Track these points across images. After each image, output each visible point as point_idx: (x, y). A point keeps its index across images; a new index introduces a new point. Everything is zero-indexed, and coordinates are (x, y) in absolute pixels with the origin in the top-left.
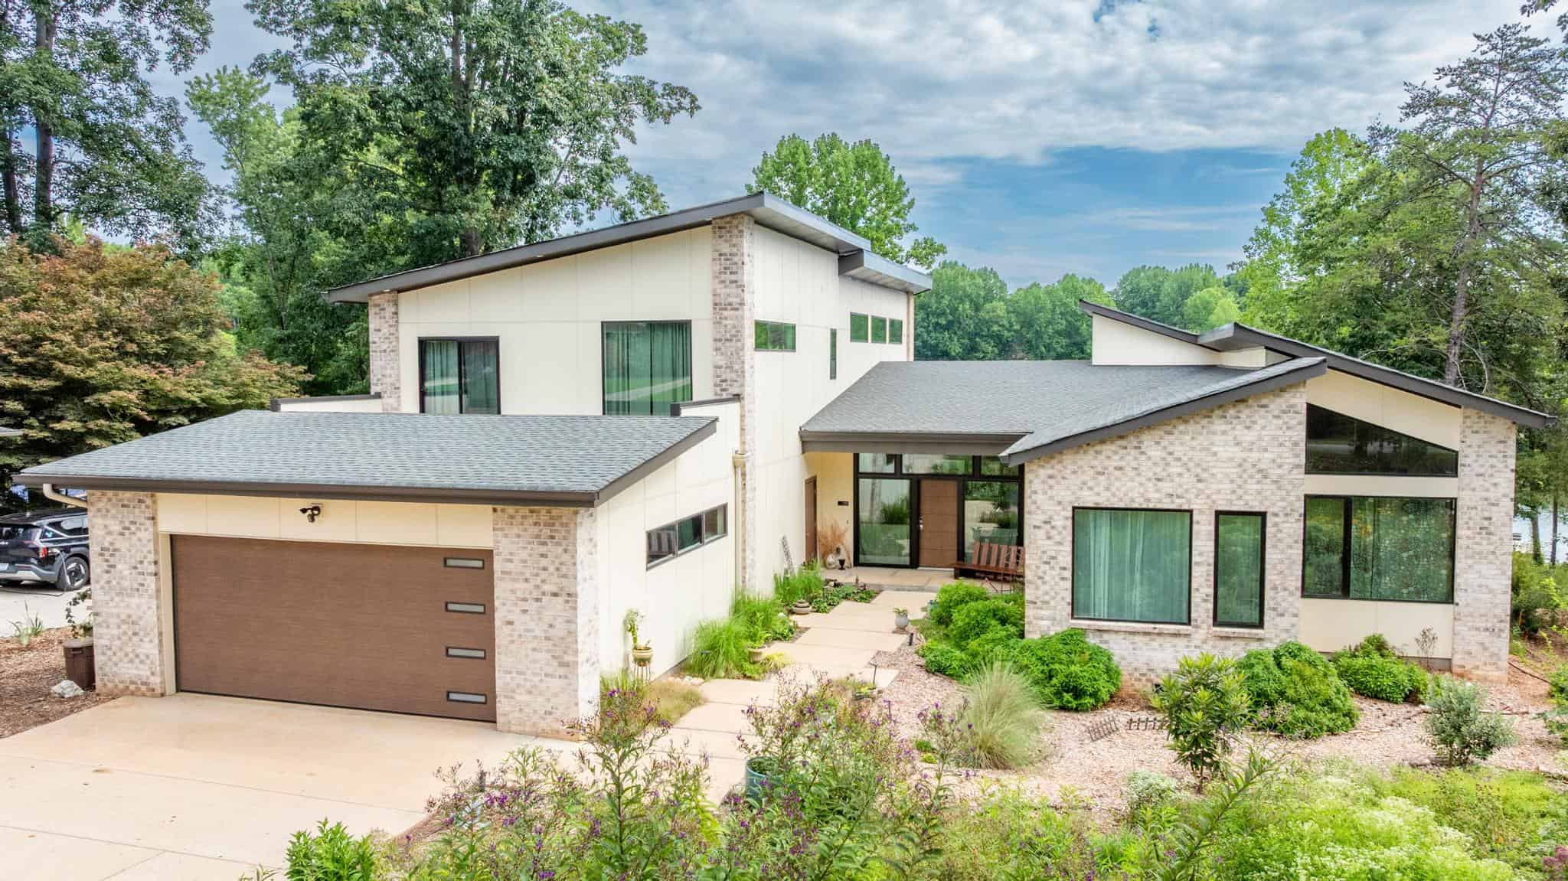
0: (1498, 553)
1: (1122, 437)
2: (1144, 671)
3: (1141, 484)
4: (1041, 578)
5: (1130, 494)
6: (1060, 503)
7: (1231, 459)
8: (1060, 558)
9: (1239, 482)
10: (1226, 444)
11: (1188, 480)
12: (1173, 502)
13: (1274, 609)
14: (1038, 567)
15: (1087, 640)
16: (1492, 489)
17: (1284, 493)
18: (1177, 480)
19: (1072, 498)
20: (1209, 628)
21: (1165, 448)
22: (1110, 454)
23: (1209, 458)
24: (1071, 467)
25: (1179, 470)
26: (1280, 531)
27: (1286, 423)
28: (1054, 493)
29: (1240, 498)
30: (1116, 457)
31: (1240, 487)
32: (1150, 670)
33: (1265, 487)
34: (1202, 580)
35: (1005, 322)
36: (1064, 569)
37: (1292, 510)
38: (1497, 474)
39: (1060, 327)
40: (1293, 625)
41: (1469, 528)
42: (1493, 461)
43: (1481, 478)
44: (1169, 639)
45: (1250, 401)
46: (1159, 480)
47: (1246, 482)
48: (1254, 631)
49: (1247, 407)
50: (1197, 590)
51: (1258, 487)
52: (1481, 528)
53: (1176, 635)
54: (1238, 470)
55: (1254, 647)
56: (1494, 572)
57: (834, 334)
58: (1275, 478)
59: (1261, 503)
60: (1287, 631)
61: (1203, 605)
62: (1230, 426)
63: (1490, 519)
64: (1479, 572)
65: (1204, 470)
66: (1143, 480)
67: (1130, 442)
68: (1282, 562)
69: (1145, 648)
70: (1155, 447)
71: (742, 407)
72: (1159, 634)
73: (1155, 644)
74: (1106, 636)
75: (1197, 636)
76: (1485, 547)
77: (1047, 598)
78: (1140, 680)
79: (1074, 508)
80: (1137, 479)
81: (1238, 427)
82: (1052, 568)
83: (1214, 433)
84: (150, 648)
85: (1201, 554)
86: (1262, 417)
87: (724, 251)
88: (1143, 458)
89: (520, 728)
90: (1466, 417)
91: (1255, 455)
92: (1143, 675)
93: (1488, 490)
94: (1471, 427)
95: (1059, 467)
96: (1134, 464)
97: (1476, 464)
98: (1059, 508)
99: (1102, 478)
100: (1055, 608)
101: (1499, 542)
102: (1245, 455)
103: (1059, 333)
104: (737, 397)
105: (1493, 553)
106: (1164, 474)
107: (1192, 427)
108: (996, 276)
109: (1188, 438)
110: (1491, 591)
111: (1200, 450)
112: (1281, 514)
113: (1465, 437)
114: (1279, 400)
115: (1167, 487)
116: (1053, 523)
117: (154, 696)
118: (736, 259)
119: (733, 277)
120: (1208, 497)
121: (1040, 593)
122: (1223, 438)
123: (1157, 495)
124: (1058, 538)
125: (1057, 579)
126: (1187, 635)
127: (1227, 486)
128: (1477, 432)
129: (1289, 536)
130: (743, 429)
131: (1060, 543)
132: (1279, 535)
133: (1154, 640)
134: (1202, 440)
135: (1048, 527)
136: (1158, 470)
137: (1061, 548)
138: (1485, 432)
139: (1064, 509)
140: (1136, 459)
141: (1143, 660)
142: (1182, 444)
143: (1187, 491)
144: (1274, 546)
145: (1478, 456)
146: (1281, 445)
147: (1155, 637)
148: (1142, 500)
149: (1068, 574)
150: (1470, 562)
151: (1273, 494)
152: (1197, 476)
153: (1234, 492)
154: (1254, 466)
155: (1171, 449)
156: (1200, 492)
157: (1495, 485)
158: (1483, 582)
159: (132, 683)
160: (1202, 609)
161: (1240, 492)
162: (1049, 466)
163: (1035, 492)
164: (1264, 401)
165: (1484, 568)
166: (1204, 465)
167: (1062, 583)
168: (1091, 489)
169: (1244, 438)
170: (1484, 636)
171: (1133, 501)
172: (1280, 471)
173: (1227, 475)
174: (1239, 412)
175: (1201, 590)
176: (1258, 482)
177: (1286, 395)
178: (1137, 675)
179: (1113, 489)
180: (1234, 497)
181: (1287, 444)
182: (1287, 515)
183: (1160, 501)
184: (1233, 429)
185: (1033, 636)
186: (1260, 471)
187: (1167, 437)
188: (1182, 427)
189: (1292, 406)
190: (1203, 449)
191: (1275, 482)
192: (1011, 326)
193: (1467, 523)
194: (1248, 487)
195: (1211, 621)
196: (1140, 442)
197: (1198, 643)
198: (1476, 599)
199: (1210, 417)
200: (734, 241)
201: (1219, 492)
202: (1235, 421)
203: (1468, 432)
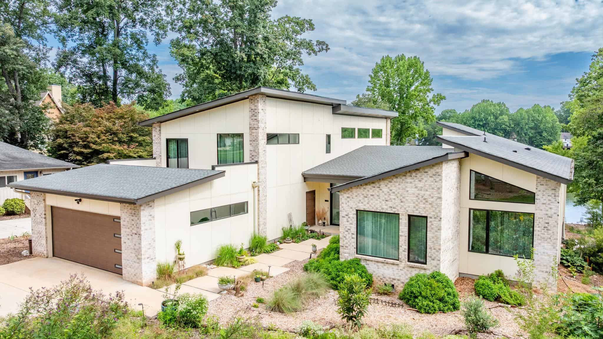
0: (552, 238)
1: (373, 183)
2: (382, 278)
3: (380, 202)
4: (345, 237)
5: (376, 206)
6: (351, 208)
7: (414, 194)
8: (351, 230)
9: (417, 203)
10: (412, 187)
11: (398, 201)
12: (392, 210)
13: (431, 257)
14: (344, 233)
15: (361, 263)
16: (549, 210)
17: (434, 209)
18: (393, 201)
19: (356, 206)
20: (406, 262)
21: (389, 188)
22: (369, 189)
23: (405, 193)
24: (355, 194)
25: (394, 197)
26: (432, 224)
27: (435, 179)
28: (349, 204)
29: (417, 210)
30: (371, 191)
31: (417, 205)
32: (384, 277)
33: (427, 206)
34: (403, 242)
35: (508, 124)
36: (353, 234)
37: (437, 216)
38: (552, 204)
39: (531, 126)
40: (438, 265)
41: (539, 227)
42: (550, 198)
43: (544, 205)
44: (391, 266)
45: (421, 170)
46: (387, 201)
47: (419, 203)
48: (423, 265)
49: (420, 172)
50: (401, 247)
51: (424, 206)
52: (544, 227)
53: (393, 264)
54: (417, 198)
55: (422, 272)
56: (550, 247)
57: (329, 137)
58: (430, 202)
59: (425, 212)
60: (436, 267)
61: (404, 253)
62: (413, 180)
63: (548, 223)
64: (543, 246)
65: (403, 198)
66: (381, 200)
67: (376, 185)
68: (433, 238)
69: (382, 268)
70: (386, 187)
71: (258, 166)
72: (387, 263)
73: (385, 267)
74: (368, 262)
75: (401, 265)
76: (546, 236)
77: (347, 245)
78: (380, 281)
79: (357, 211)
80: (379, 200)
81: (417, 180)
82: (349, 233)
83: (407, 183)
84: (44, 242)
85: (402, 232)
86: (425, 177)
87: (253, 108)
88: (381, 191)
89: (128, 279)
90: (538, 178)
91: (422, 193)
92: (381, 279)
93: (547, 211)
94: (540, 182)
95: (351, 193)
96: (377, 194)
97: (542, 199)
98: (351, 210)
99: (366, 199)
100: (350, 249)
101: (552, 234)
102: (418, 192)
103: (531, 128)
104: (257, 162)
105: (550, 238)
106: (389, 198)
107: (399, 180)
108: (505, 105)
109: (397, 184)
110: (549, 255)
111: (402, 189)
112: (433, 218)
113: (538, 187)
114: (432, 170)
115: (390, 204)
116: (349, 216)
117: (45, 258)
118: (256, 111)
119: (255, 118)
120: (405, 209)
121: (345, 243)
122: (410, 185)
123: (386, 207)
124: (351, 222)
125: (351, 238)
126: (397, 265)
127: (412, 205)
128: (542, 185)
129: (436, 227)
130: (258, 174)
131: (351, 224)
132: (432, 226)
133: (385, 265)
134: (403, 185)
135: (347, 217)
136: (386, 197)
137: (352, 226)
138: (546, 185)
139: (353, 210)
140: (378, 192)
141: (382, 273)
142: (395, 186)
143: (397, 206)
144: (430, 231)
145: (543, 195)
146: (433, 189)
147: (386, 264)
148: (380, 208)
149: (355, 236)
150: (540, 241)
151: (430, 209)
152: (401, 200)
153: (414, 207)
154: (422, 197)
155: (391, 188)
156: (402, 206)
157: (551, 208)
158: (546, 251)
159: (40, 253)
160: (403, 254)
161: (417, 207)
162: (347, 193)
163: (343, 203)
164: (426, 170)
165: (545, 245)
166: (403, 195)
167: (352, 240)
168: (362, 203)
169: (418, 185)
170: (546, 275)
171: (377, 208)
172: (432, 200)
173: (412, 200)
174: (416, 174)
175: (403, 247)
176: (424, 204)
177: (435, 168)
178: (379, 279)
179: (370, 204)
180: (415, 209)
181: (436, 188)
182: (435, 218)
183: (387, 210)
184: (414, 181)
185: (342, 260)
186: (425, 199)
187: (389, 183)
188: (395, 180)
189: (437, 173)
190: (403, 189)
191: (430, 204)
192: (510, 125)
193: (538, 225)
194: (420, 205)
195: (407, 260)
196: (380, 185)
197: (401, 268)
198: (542, 258)
199: (405, 176)
200: (256, 104)
201: (409, 207)
202: (415, 178)
203: (539, 184)
